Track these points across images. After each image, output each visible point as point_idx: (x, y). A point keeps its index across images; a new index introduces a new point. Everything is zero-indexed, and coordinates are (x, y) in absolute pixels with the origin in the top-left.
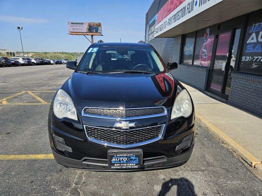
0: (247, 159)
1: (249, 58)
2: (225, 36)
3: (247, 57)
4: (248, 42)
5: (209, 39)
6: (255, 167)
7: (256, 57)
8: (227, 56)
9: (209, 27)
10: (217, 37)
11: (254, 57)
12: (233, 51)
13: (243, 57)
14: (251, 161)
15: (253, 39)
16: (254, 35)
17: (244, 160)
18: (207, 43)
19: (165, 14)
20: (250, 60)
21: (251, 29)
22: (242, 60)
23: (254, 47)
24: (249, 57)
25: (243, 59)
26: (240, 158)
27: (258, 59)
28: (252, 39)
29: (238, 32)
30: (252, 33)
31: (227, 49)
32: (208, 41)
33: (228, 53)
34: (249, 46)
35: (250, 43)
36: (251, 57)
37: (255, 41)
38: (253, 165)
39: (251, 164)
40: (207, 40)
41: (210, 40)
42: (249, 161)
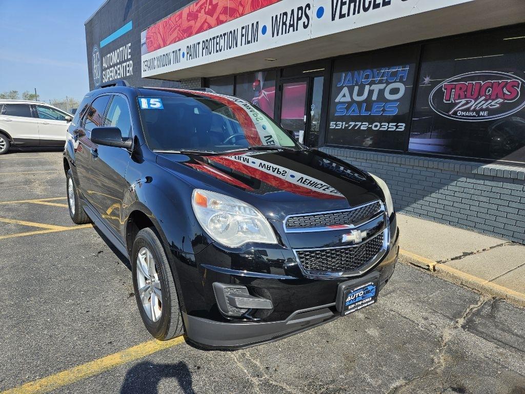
0: (419, 263)
1: (342, 125)
2: (293, 90)
3: (338, 123)
4: (337, 100)
5: (263, 91)
6: (434, 270)
7: (353, 124)
8: (305, 120)
9: (263, 71)
10: (280, 89)
11: (350, 123)
12: (312, 113)
13: (331, 123)
14: (426, 263)
15: (344, 96)
16: (345, 90)
17: (415, 265)
18: (260, 98)
20: (343, 128)
21: (340, 81)
22: (331, 127)
23: (348, 108)
24: (341, 123)
25: (332, 125)
26: (409, 264)
27: (355, 125)
29: (319, 83)
30: (341, 88)
31: (303, 109)
32: (263, 95)
33: (305, 116)
34: (339, 106)
35: (340, 103)
36: (344, 123)
37: (348, 99)
38: (431, 267)
39: (427, 267)
40: (260, 92)
41: (266, 93)
42: (424, 264)
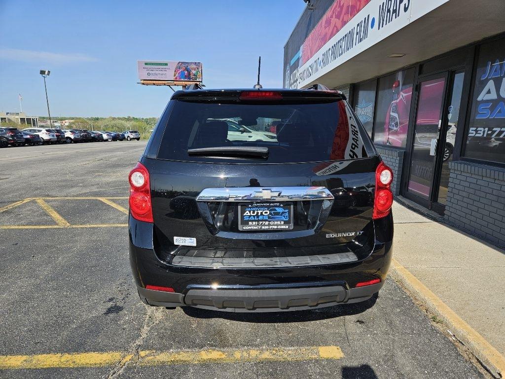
0: (489, 364)
1: (484, 132)
2: (433, 87)
3: (479, 129)
4: (479, 99)
5: (402, 93)
7: (498, 130)
8: (439, 126)
9: (403, 69)
10: (417, 89)
11: (494, 129)
12: (450, 116)
13: (471, 129)
14: (499, 369)
15: (489, 92)
16: (491, 85)
17: (482, 365)
18: (398, 100)
19: (317, 45)
20: (485, 136)
21: (485, 72)
22: (470, 135)
23: (492, 109)
24: (482, 129)
25: (472, 132)
26: (474, 361)
27: (501, 132)
28: (487, 93)
29: (459, 80)
30: (487, 81)
31: (439, 112)
32: (401, 97)
33: (440, 121)
34: (481, 107)
35: (483, 101)
36: (486, 129)
37: (493, 96)
40: (398, 94)
41: (404, 95)
42: (495, 369)
